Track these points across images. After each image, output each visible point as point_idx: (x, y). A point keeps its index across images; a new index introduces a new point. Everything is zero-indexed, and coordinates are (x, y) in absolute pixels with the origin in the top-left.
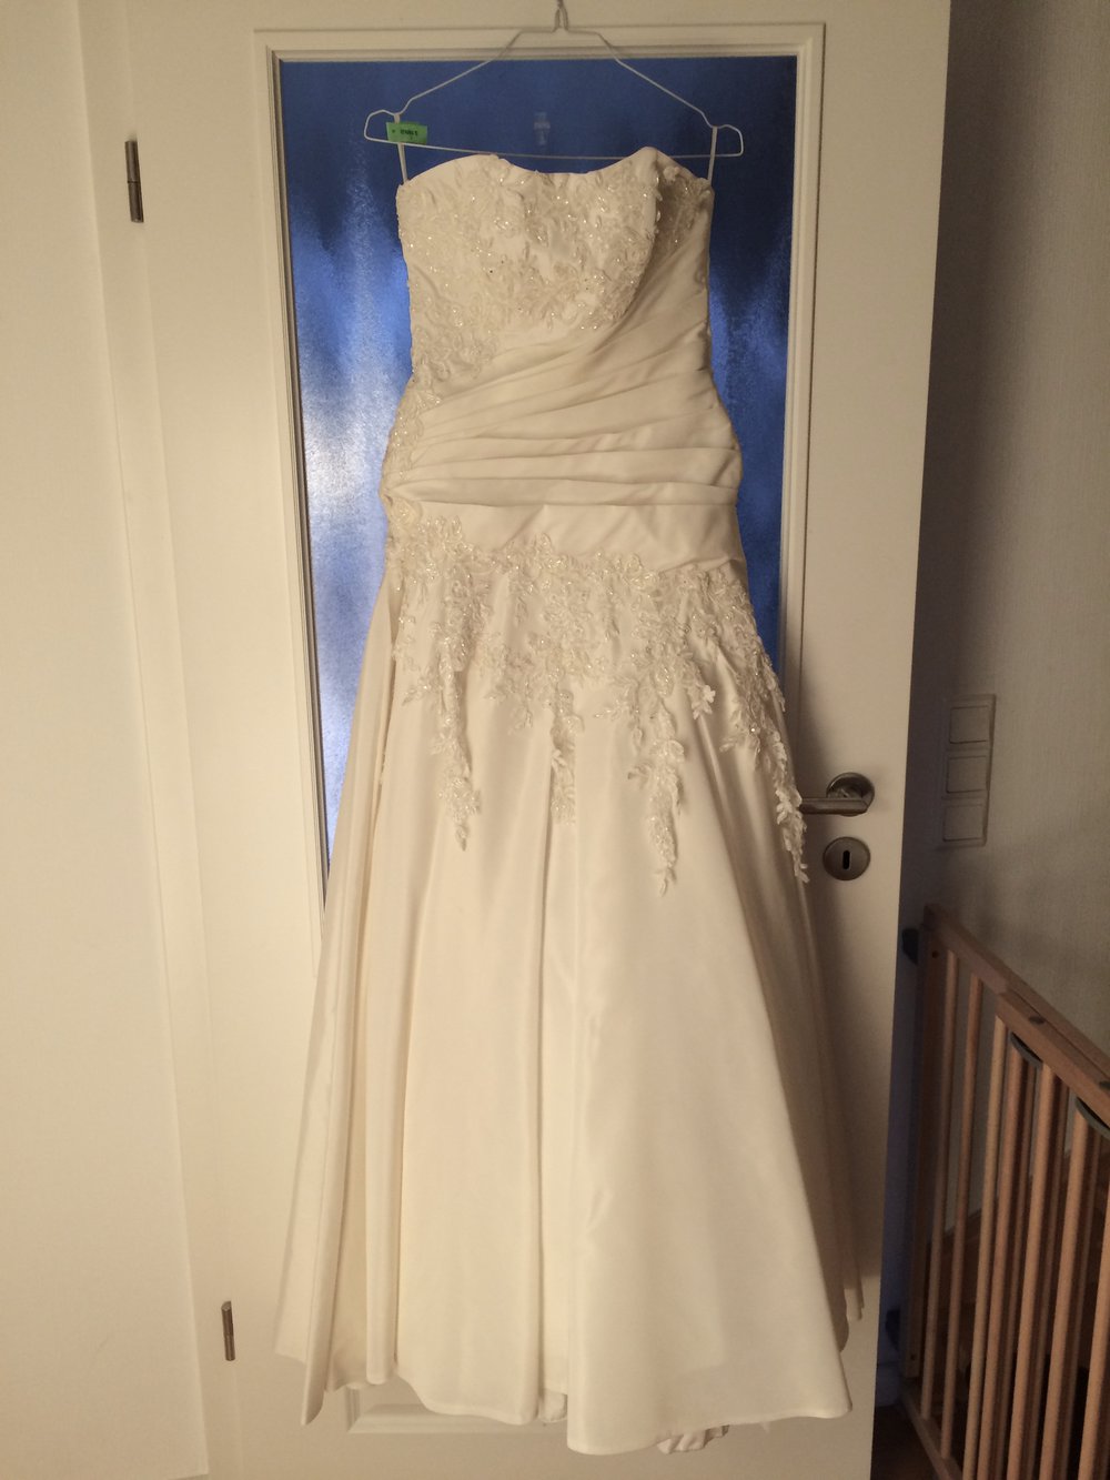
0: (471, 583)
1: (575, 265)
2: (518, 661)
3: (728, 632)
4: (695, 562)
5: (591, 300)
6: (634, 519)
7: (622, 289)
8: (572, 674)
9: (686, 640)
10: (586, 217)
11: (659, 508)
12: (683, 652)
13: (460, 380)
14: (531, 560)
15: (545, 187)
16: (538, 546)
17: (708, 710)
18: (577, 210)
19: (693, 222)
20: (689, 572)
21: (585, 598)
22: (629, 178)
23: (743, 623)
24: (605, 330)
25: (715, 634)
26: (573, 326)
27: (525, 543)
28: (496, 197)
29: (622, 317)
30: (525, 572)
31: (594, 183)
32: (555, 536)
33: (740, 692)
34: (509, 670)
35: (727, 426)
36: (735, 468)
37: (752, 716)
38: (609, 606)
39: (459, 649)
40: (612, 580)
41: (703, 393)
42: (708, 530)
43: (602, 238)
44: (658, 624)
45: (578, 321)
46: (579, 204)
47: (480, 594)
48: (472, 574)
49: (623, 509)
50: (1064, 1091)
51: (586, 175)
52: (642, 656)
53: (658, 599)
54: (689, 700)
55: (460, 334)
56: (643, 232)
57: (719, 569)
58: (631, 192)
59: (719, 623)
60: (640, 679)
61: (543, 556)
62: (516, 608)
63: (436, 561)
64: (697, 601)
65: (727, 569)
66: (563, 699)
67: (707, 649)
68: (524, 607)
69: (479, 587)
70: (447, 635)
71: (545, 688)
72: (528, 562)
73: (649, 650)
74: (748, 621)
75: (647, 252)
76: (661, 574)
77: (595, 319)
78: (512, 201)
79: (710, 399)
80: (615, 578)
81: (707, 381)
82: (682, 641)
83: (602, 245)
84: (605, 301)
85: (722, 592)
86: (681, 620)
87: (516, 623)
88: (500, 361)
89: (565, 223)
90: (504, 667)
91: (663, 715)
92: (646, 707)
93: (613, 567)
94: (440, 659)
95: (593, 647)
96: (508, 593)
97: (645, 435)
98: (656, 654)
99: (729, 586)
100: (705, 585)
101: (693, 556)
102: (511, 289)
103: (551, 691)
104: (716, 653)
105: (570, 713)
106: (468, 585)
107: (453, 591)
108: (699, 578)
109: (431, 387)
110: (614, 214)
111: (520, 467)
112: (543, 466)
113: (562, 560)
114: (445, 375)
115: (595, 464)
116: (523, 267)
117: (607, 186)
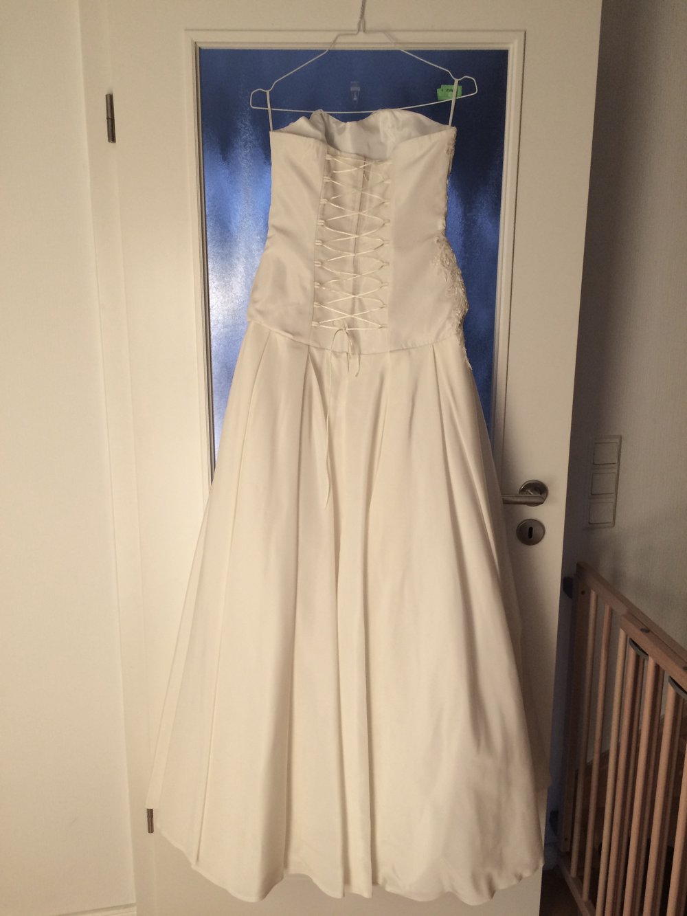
50: (661, 673)
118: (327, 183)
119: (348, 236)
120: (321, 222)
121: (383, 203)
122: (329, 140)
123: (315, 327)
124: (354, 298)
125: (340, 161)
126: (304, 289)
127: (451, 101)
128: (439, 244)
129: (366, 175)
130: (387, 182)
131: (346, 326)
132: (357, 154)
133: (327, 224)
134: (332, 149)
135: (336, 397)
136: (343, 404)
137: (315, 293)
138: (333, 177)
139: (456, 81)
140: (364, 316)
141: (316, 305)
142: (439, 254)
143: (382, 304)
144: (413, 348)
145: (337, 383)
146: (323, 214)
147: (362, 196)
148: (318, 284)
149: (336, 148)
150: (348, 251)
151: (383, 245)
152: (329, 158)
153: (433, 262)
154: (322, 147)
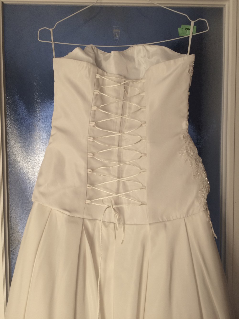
118: (97, 95)
119: (113, 134)
120: (93, 124)
121: (140, 109)
122: (98, 64)
123: (88, 204)
124: (119, 181)
125: (106, 79)
126: (79, 174)
127: (189, 37)
128: (185, 140)
129: (126, 89)
130: (142, 94)
131: (113, 203)
132: (120, 75)
133: (97, 125)
134: (100, 71)
135: (105, 261)
136: (111, 266)
137: (88, 176)
138: (102, 90)
139: (193, 22)
140: (128, 196)
141: (89, 187)
142: (184, 147)
143: (141, 185)
144: (168, 221)
145: (106, 249)
146: (94, 118)
147: (123, 105)
148: (90, 170)
149: (103, 70)
150: (114, 145)
151: (141, 140)
152: (98, 76)
153: (180, 153)
154: (93, 69)
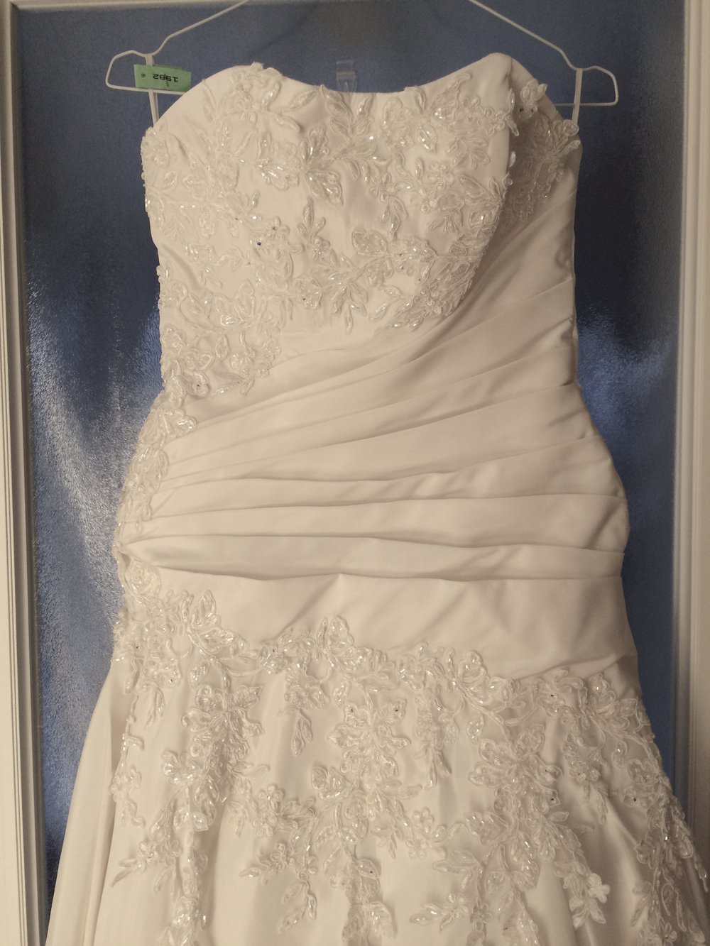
0: (230, 689)
1: (384, 232)
2: (296, 811)
3: (621, 776)
4: (566, 665)
5: (409, 285)
6: (473, 600)
7: (455, 269)
8: (379, 835)
9: (557, 791)
10: (401, 160)
11: (510, 584)
12: (552, 810)
13: (222, 396)
14: (319, 654)
15: (337, 112)
16: (330, 633)
17: (597, 916)
18: (387, 150)
19: (554, 184)
20: (558, 679)
21: (399, 714)
22: (469, 98)
23: (643, 757)
24: (429, 330)
25: (601, 778)
26: (383, 322)
27: (310, 630)
28: (262, 129)
29: (453, 310)
30: (310, 670)
31: (415, 107)
32: (355, 620)
33: (644, 872)
34: (282, 826)
35: (608, 462)
36: (620, 521)
37: (663, 914)
38: (436, 728)
39: (205, 795)
40: (439, 686)
41: (570, 416)
42: (586, 618)
43: (426, 190)
44: (513, 762)
45: (391, 314)
46: (390, 141)
47: (243, 704)
48: (231, 673)
49: (455, 587)
51: (401, 94)
52: (488, 817)
53: (512, 722)
54: (566, 895)
55: (226, 336)
56: (488, 181)
57: (602, 673)
58: (470, 119)
59: (606, 760)
60: (485, 858)
61: (337, 649)
62: (296, 727)
63: (178, 654)
64: (572, 727)
65: (614, 674)
66: (365, 875)
67: (588, 802)
68: (307, 724)
69: (240, 692)
70: (189, 772)
71: (337, 855)
72: (314, 656)
73: (498, 809)
74: (649, 754)
75: (494, 212)
76: (516, 684)
77: (414, 312)
78: (287, 134)
79: (581, 423)
80: (445, 687)
81: (575, 401)
82: (550, 791)
83: (426, 201)
84: (429, 287)
85: (609, 709)
86: (548, 755)
87: (294, 751)
88: (280, 372)
89: (369, 168)
90: (273, 821)
91: (526, 923)
92: (497, 908)
93: (440, 667)
94: (175, 808)
95: (411, 793)
96: (284, 703)
97: (487, 476)
98: (511, 812)
99: (619, 699)
100: (582, 701)
101: (565, 656)
102: (290, 269)
103: (346, 859)
104: (604, 810)
105: (376, 897)
106: (225, 692)
107: (201, 702)
108: (575, 691)
109: (182, 407)
110: (444, 155)
111: (305, 519)
112: (339, 519)
113: (364, 654)
114: (203, 391)
115: (413, 516)
116: (305, 235)
117: (434, 110)
